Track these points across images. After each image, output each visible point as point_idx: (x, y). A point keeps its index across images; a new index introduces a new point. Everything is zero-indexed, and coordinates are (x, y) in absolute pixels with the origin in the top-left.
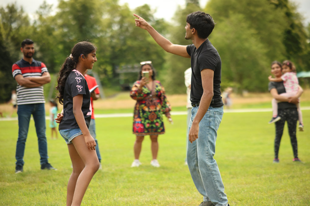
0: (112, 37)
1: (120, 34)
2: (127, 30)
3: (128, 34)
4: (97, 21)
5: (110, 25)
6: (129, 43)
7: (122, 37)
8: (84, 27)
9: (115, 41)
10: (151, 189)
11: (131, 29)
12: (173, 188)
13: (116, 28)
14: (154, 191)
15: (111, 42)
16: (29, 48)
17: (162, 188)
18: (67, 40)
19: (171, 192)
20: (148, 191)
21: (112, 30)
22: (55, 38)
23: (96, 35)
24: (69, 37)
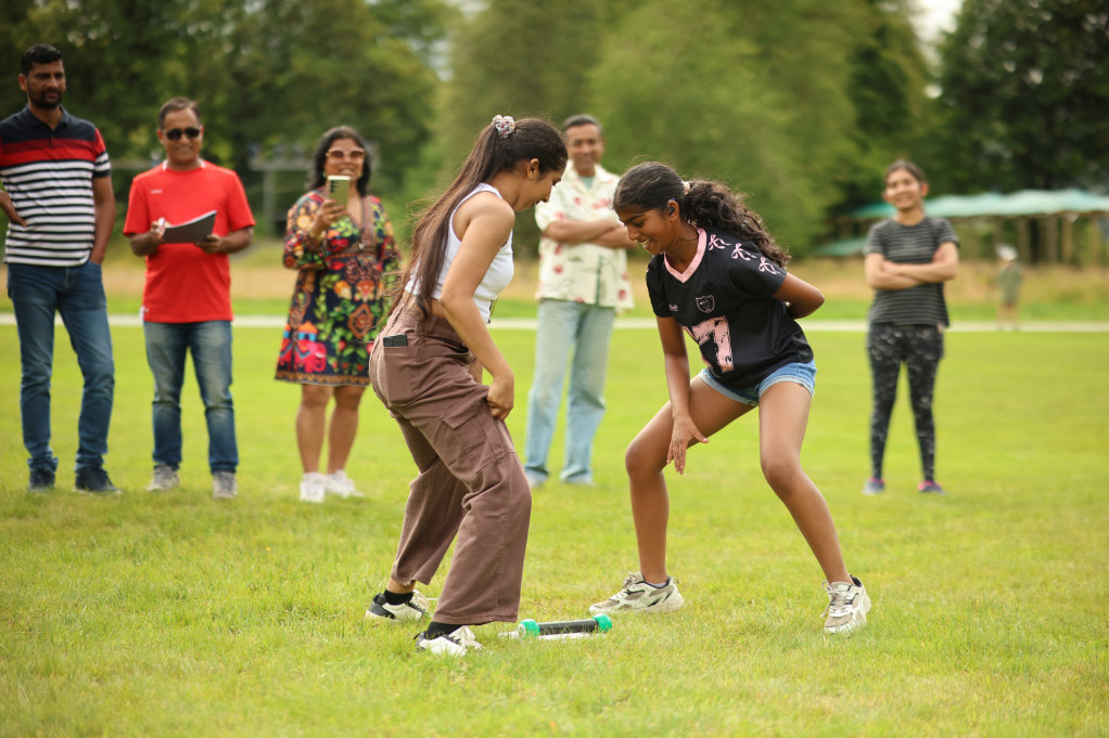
0: (238, 39)
1: (266, 32)
2: (295, 16)
3: (298, 31)
6: (302, 62)
7: (276, 42)
9: (249, 53)
11: (309, 14)
13: (256, 4)
15: (236, 53)
21: (239, 17)
22: (34, 31)
23: (185, 30)
24: (85, 31)
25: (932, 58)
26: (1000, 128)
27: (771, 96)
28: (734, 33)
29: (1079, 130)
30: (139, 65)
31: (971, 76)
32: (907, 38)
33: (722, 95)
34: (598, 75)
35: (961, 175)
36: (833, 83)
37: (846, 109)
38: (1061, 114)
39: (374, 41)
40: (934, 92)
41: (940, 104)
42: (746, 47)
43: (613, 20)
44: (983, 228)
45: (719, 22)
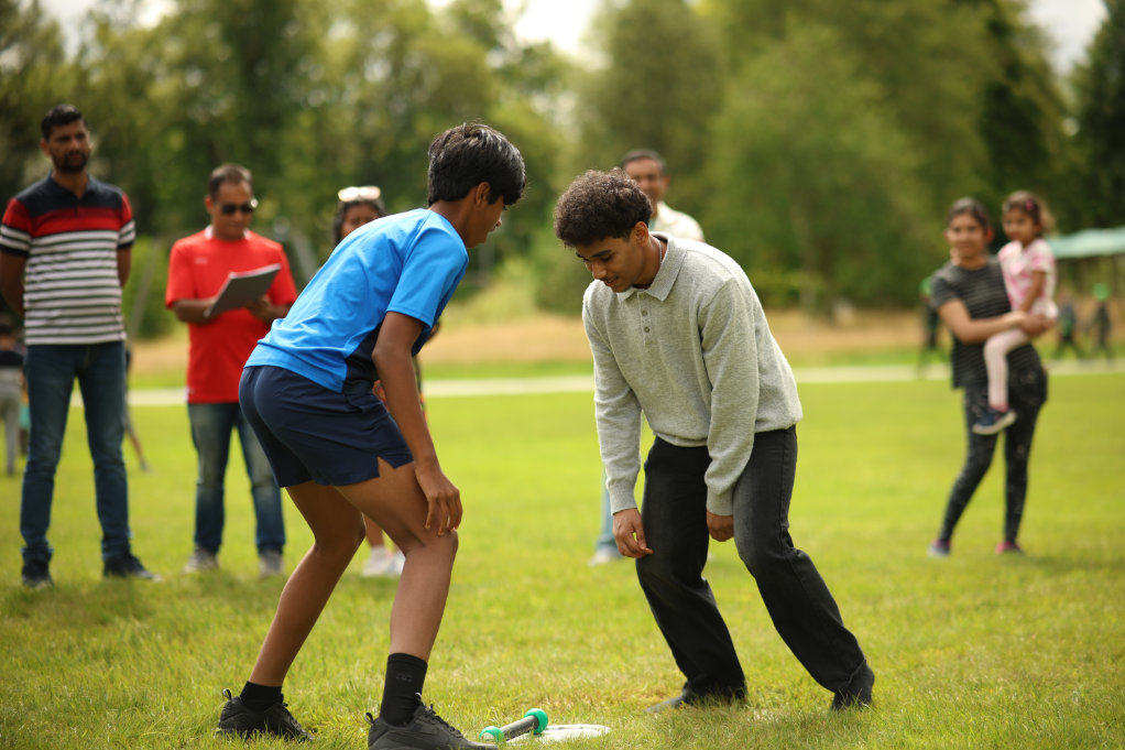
0: (363, 107)
1: (390, 97)
2: (418, 80)
3: (421, 97)
4: (309, 48)
5: (356, 63)
6: (426, 128)
7: (400, 108)
8: (261, 71)
9: (374, 122)
10: (485, 646)
11: (432, 80)
12: (559, 643)
13: (377, 72)
14: (496, 655)
15: (359, 124)
16: (66, 139)
17: (523, 644)
18: (198, 114)
19: (554, 656)
20: (473, 655)
21: (363, 82)
22: (154, 108)
23: (306, 101)
24: (207, 104)
25: (1068, 95)
27: (899, 140)
28: (859, 74)
30: (263, 136)
32: (1042, 74)
33: (848, 138)
34: (721, 124)
36: (963, 124)
37: (978, 147)
39: (497, 102)
40: (1070, 127)
41: (1079, 140)
42: (869, 88)
43: (736, 67)
45: (843, 65)
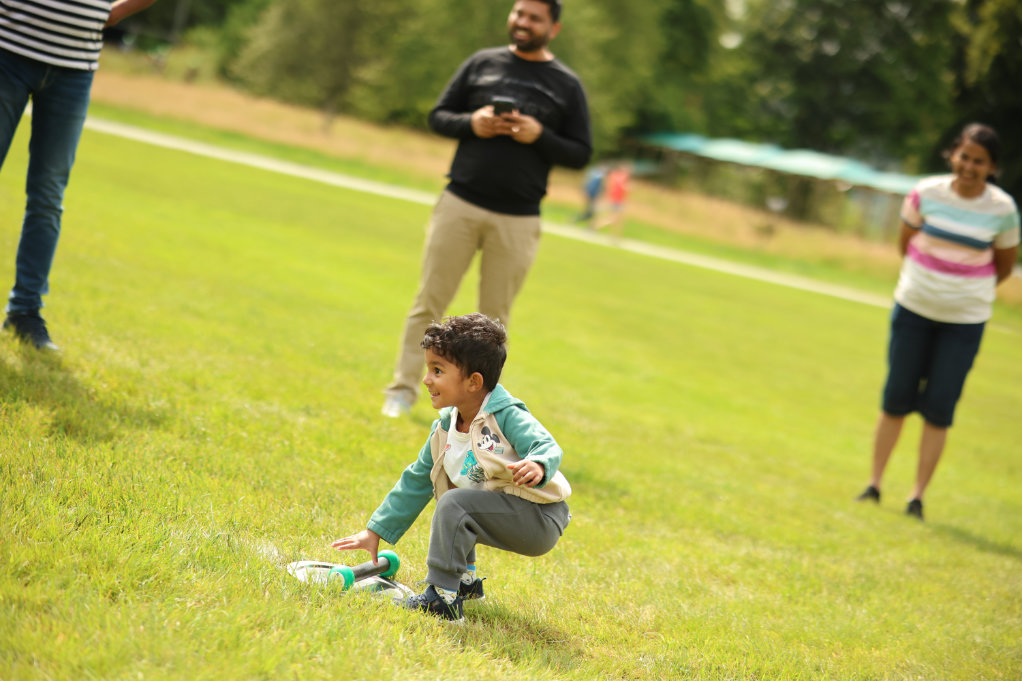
26: (787, 88)
29: (861, 106)
31: (774, 36)
35: (741, 123)
38: (847, 89)
44: (756, 177)
